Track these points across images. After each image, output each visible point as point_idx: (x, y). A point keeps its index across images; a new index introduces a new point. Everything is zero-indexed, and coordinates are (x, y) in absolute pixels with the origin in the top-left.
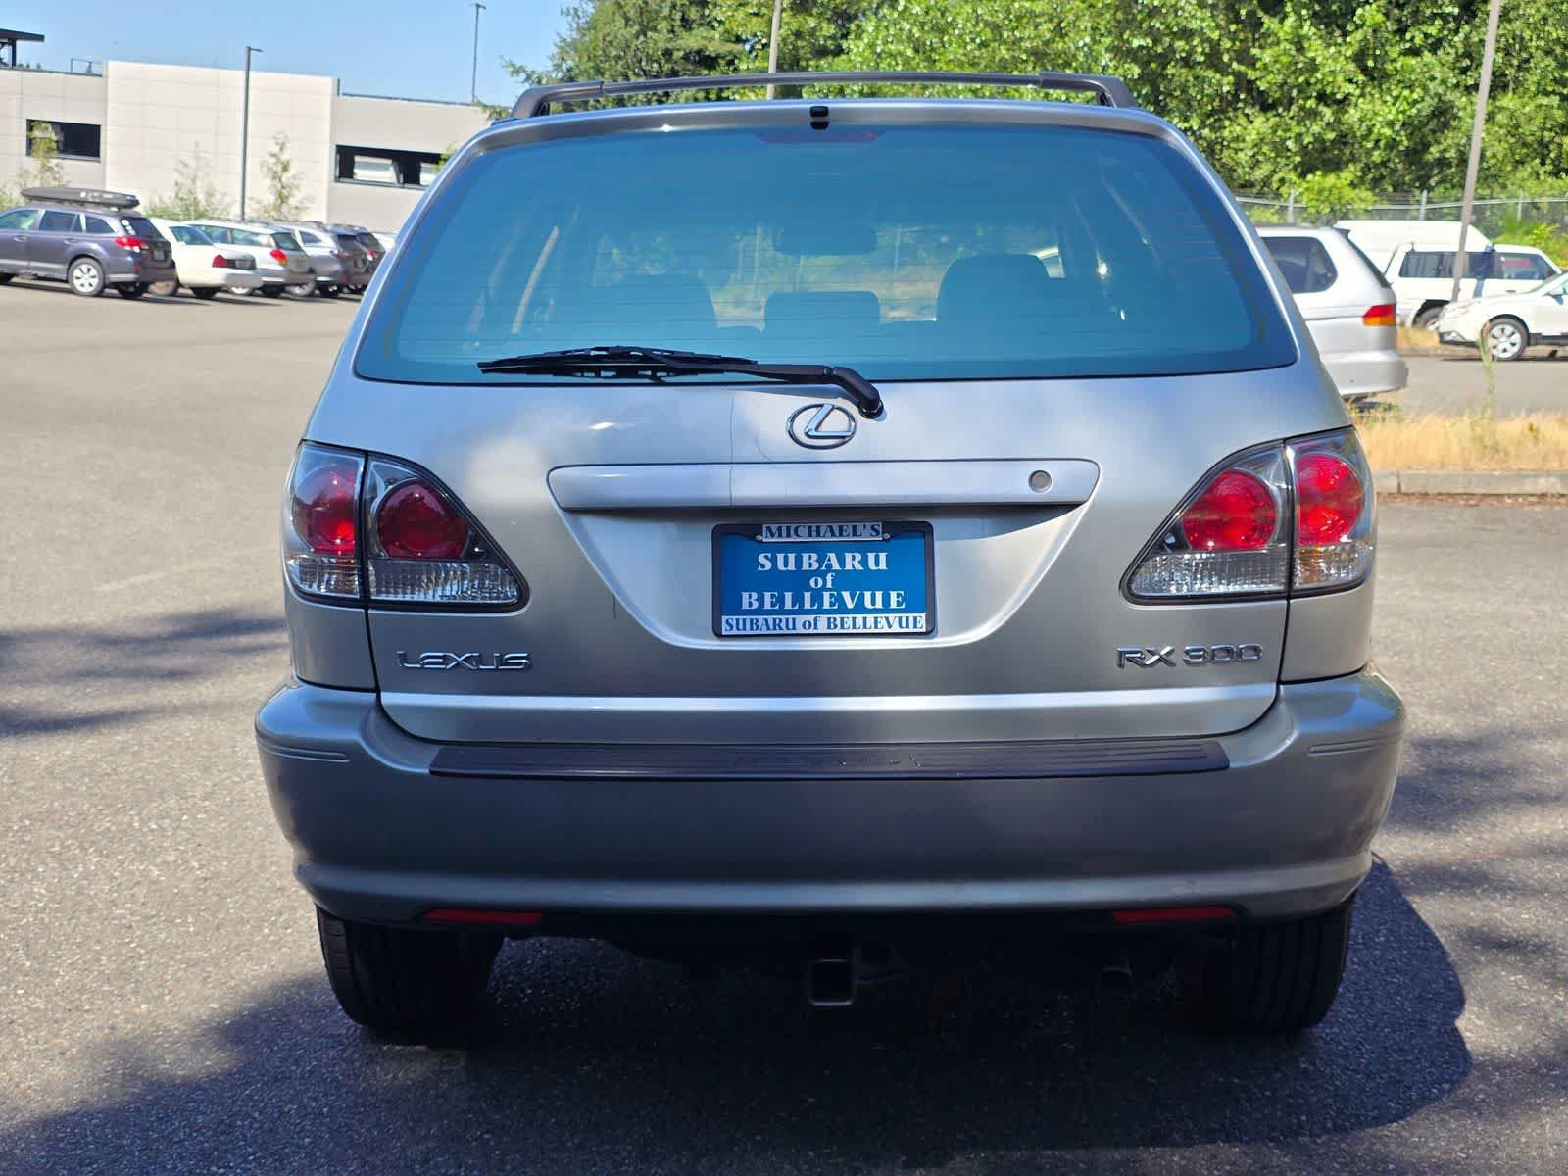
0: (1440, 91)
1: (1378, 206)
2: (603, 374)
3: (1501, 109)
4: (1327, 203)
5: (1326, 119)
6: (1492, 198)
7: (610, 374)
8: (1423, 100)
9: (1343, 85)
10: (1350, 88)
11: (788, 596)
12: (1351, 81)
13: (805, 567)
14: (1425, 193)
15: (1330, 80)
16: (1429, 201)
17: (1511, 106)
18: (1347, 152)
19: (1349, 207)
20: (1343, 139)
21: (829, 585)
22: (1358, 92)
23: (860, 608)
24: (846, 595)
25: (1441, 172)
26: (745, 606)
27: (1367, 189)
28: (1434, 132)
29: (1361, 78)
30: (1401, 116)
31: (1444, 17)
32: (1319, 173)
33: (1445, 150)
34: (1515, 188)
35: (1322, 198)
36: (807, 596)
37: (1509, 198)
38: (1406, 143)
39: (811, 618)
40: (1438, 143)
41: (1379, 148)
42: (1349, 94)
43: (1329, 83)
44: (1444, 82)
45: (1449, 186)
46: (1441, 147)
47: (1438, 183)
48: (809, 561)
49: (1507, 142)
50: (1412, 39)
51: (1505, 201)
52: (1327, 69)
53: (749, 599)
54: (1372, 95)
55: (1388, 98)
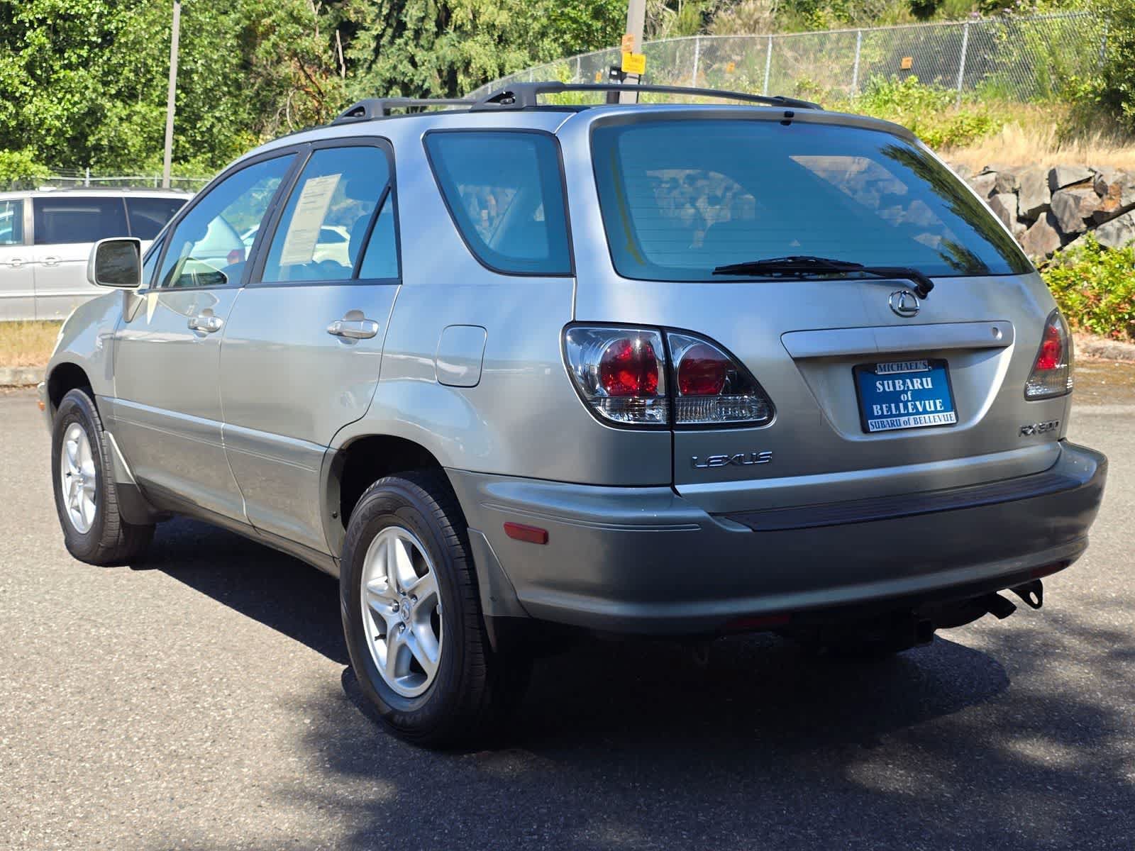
0: (94, 96)
1: (53, 177)
2: (774, 275)
3: (136, 113)
4: (16, 173)
5: (10, 111)
6: (134, 175)
7: (780, 274)
8: (81, 102)
9: (19, 86)
10: (27, 89)
11: (893, 405)
12: (25, 84)
13: (898, 389)
14: (88, 169)
15: (10, 82)
16: (91, 176)
17: (143, 111)
18: (25, 135)
19: (33, 177)
20: (21, 127)
21: (910, 399)
22: (31, 93)
23: (925, 412)
24: (918, 403)
25: (96, 154)
26: (876, 414)
27: (43, 165)
28: (89, 126)
29: (33, 83)
30: (65, 113)
31: (91, 44)
32: (6, 150)
33: (100, 139)
34: (150, 168)
35: (11, 169)
36: (901, 405)
37: (147, 176)
38: (70, 133)
39: (906, 418)
40: (94, 134)
41: (50, 135)
42: (25, 94)
43: (9, 84)
44: (95, 90)
45: (103, 165)
46: (96, 137)
47: (96, 163)
48: (899, 383)
49: (142, 136)
50: (69, 58)
51: (144, 178)
52: (7, 73)
53: (876, 409)
54: (42, 96)
55: (54, 99)
